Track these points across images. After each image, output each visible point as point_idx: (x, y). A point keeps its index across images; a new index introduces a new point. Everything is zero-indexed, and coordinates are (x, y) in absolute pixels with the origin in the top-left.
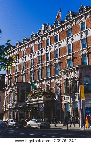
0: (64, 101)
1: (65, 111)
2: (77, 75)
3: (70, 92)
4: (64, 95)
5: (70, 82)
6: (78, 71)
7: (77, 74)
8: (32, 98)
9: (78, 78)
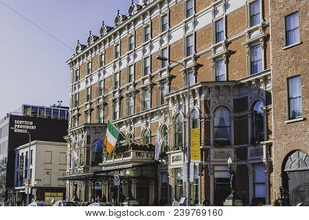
0: (172, 164)
1: (173, 186)
2: (199, 106)
3: (185, 144)
4: (172, 152)
5: (185, 122)
6: (200, 96)
7: (199, 103)
8: (112, 157)
9: (200, 113)
